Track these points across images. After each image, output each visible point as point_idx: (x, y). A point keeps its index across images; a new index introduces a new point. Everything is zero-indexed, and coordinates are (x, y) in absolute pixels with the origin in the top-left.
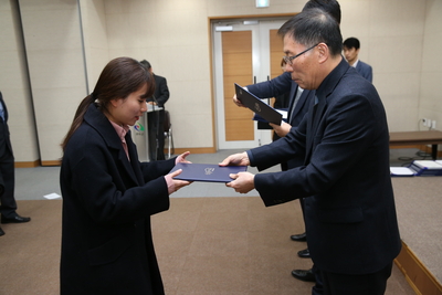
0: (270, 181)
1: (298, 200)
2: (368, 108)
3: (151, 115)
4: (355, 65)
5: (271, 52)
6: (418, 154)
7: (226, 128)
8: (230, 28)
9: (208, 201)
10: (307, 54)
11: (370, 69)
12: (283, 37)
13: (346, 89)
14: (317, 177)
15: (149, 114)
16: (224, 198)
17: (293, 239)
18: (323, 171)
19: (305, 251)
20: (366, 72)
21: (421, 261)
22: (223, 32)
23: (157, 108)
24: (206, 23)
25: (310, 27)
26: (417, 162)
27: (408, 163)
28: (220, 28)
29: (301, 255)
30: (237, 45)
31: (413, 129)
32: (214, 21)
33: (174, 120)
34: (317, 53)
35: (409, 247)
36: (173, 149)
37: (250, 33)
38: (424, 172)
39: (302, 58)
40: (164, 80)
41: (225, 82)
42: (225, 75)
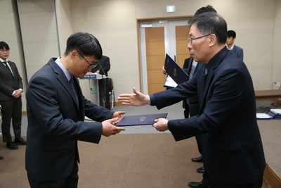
0: (178, 124)
1: (194, 137)
2: (242, 77)
3: (101, 81)
4: (232, 48)
5: (177, 40)
6: (272, 104)
7: (149, 89)
8: (150, 26)
9: (138, 136)
11: (242, 50)
13: (227, 65)
14: (208, 122)
15: (100, 80)
16: (148, 134)
17: (193, 160)
18: (212, 118)
19: (201, 169)
20: (239, 53)
21: (278, 175)
22: (146, 28)
23: (105, 77)
24: (135, 23)
25: (208, 22)
26: (272, 110)
27: (266, 110)
28: (144, 26)
29: (199, 171)
30: (155, 36)
31: (268, 88)
32: (140, 22)
33: (115, 84)
34: (209, 40)
35: (270, 166)
36: (115, 103)
37: (162, 29)
38: (277, 117)
39: (199, 41)
40: (108, 59)
41: (148, 60)
42: (148, 56)
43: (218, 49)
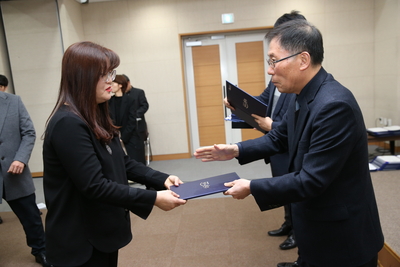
0: (266, 187)
5: (238, 63)
6: (378, 150)
7: (200, 134)
8: (199, 43)
10: (290, 60)
12: (270, 41)
13: (328, 97)
17: (270, 235)
22: (193, 47)
24: (177, 40)
25: (297, 35)
26: (379, 158)
28: (190, 44)
32: (184, 38)
33: (151, 129)
34: (300, 61)
36: (151, 156)
37: (217, 47)
38: (386, 167)
39: (284, 64)
40: (142, 92)
41: (197, 92)
42: (197, 87)
43: (313, 73)
